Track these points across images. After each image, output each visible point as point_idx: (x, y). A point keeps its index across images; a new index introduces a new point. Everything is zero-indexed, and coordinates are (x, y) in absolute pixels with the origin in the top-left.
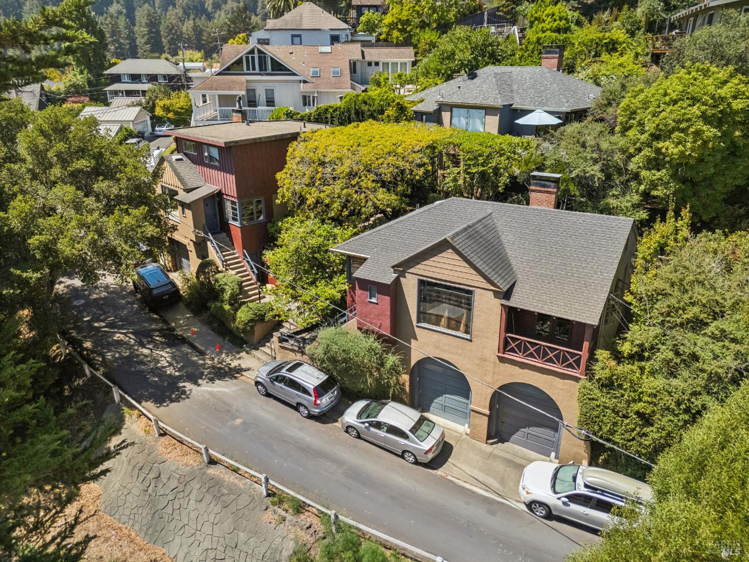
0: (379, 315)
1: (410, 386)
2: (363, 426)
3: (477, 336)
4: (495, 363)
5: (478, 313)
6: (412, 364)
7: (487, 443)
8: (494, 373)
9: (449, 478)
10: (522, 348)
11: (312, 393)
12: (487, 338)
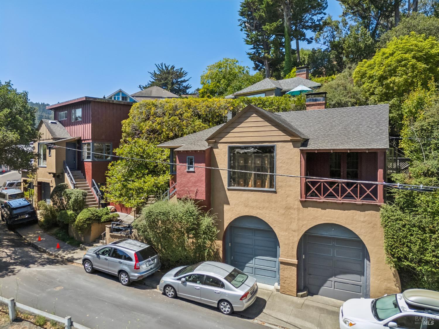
0: (195, 182)
1: (223, 251)
2: (180, 282)
3: (281, 187)
4: (298, 209)
5: (280, 165)
6: (225, 227)
7: (297, 296)
8: (299, 219)
9: (266, 325)
10: (322, 190)
11: (133, 258)
12: (290, 186)
